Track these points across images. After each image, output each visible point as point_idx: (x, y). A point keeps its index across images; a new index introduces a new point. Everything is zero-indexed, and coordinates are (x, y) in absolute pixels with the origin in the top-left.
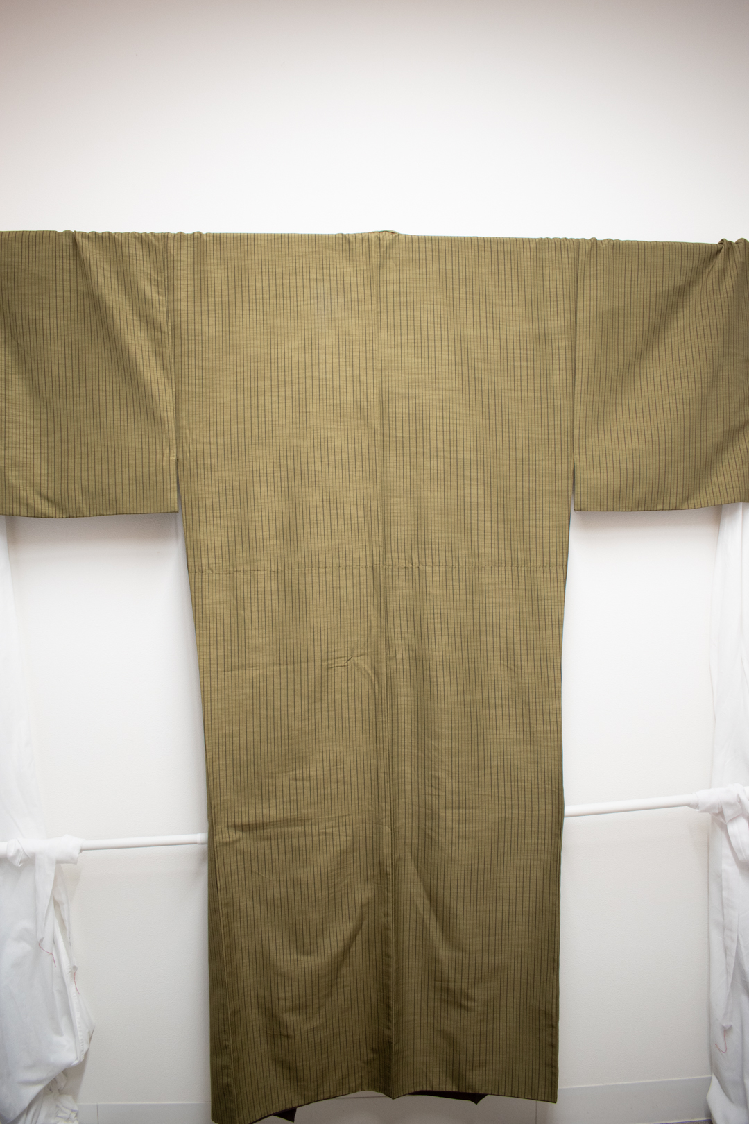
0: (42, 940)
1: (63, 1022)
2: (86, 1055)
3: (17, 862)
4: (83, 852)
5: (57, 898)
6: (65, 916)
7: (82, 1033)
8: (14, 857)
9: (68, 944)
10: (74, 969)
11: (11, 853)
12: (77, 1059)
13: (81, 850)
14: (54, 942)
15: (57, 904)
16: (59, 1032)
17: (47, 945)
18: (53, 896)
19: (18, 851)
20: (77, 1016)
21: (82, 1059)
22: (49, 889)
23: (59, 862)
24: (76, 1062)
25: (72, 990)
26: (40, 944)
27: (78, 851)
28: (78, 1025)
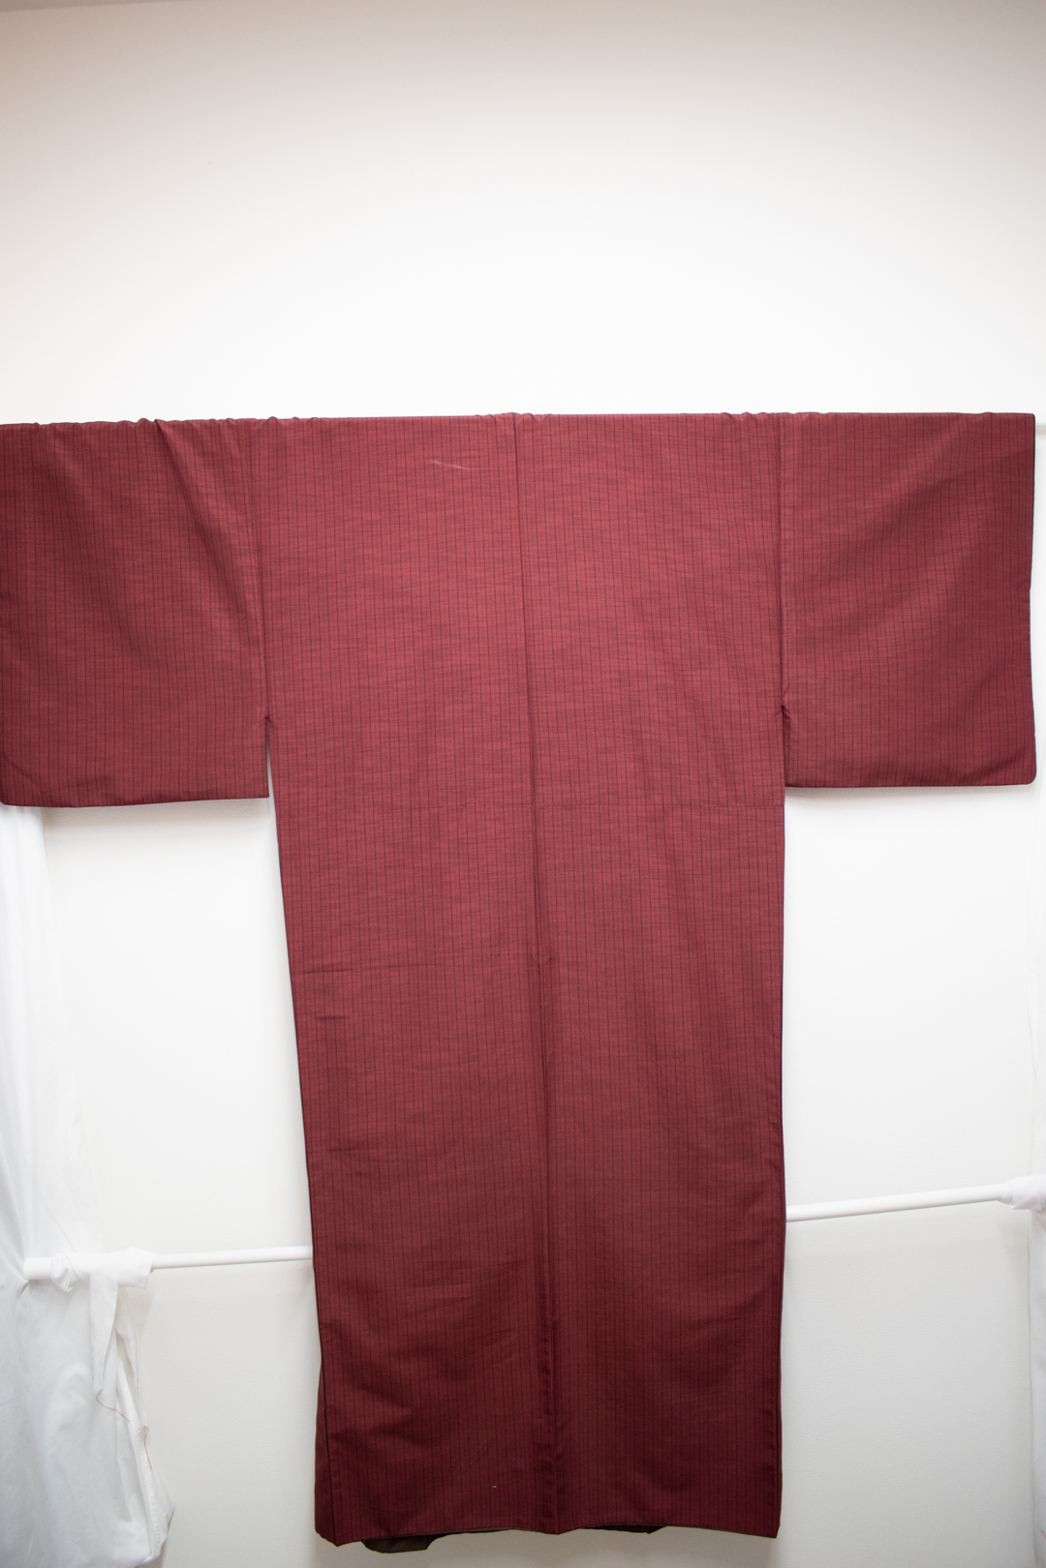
0: (100, 1393)
1: (132, 1501)
2: (163, 1548)
3: (65, 1286)
4: (155, 1271)
5: (120, 1331)
6: (132, 1358)
7: (157, 1516)
8: (61, 1279)
9: (136, 1396)
10: (144, 1432)
11: (56, 1275)
12: (151, 1553)
13: (152, 1269)
14: (118, 1392)
15: (120, 1340)
16: (125, 1516)
17: (108, 1399)
18: (115, 1329)
19: (66, 1270)
20: (150, 1495)
21: (158, 1553)
22: (109, 1322)
23: (122, 1286)
24: (149, 1558)
25: (142, 1458)
26: (97, 1398)
27: (149, 1270)
28: (152, 1507)
